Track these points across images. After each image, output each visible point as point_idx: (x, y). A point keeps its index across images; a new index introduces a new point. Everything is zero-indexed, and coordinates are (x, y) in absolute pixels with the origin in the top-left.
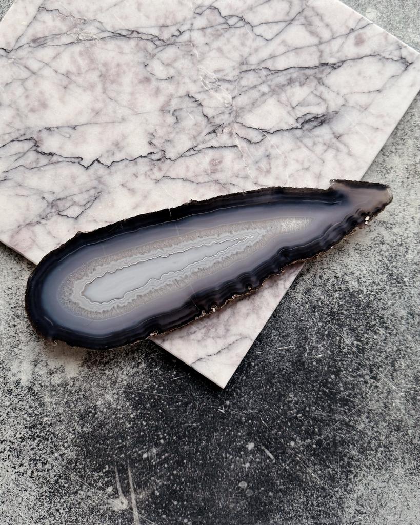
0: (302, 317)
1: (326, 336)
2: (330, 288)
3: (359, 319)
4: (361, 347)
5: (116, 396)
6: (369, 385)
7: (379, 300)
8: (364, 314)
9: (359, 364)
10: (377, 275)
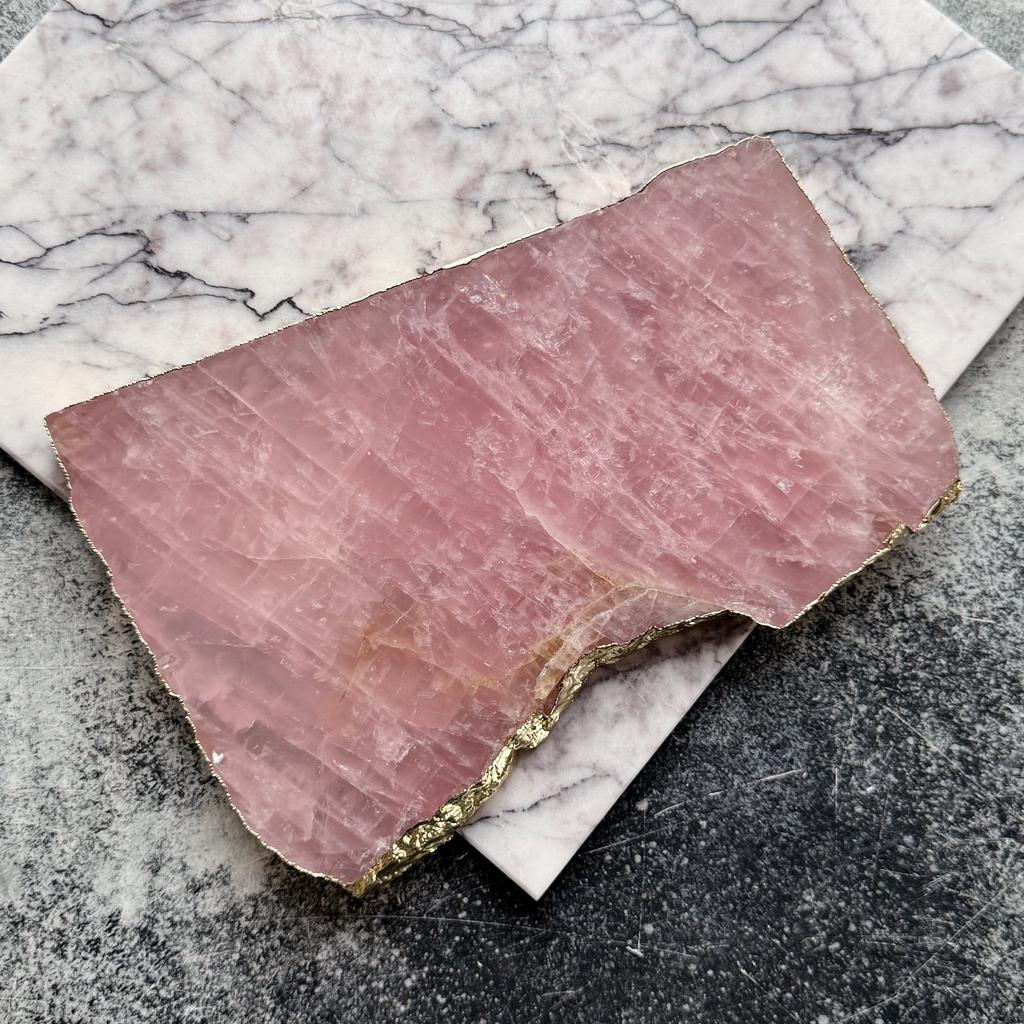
0: (816, 694)
1: (881, 737)
2: (878, 615)
3: (958, 687)
4: (970, 759)
5: (365, 936)
6: (1000, 853)
7: (1003, 636)
8: (968, 674)
9: (971, 801)
10: (991, 573)
